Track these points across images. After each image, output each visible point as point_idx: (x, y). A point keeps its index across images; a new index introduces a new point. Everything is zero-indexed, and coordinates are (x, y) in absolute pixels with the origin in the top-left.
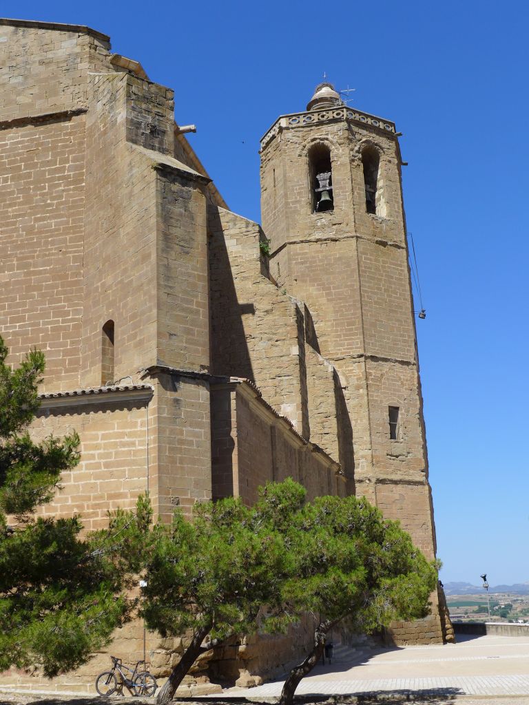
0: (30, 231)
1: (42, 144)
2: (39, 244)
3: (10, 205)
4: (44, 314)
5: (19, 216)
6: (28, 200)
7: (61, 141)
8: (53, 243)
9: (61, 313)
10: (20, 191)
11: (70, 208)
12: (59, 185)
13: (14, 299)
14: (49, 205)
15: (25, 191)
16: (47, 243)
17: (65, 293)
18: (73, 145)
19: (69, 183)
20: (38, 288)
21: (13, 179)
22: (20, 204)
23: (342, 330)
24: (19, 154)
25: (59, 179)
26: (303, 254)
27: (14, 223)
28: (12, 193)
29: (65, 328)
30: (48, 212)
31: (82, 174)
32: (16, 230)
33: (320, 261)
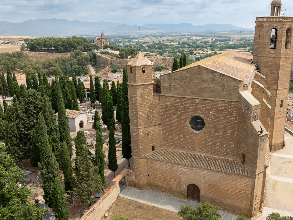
0: (225, 126)
1: (227, 107)
2: (227, 129)
3: (220, 119)
4: (228, 144)
5: (222, 122)
6: (224, 119)
7: (232, 107)
8: (230, 130)
9: (231, 144)
10: (222, 117)
11: (234, 123)
12: (232, 118)
13: (221, 139)
14: (229, 121)
15: (224, 117)
16: (228, 129)
17: (232, 140)
18: (235, 109)
19: (234, 118)
20: (227, 138)
21: (221, 113)
22: (222, 119)
23: (273, 82)
24: (222, 108)
25: (232, 116)
26: (265, 60)
27: (221, 123)
28: (220, 116)
29: (232, 147)
30: (229, 123)
31: (237, 116)
32: (222, 125)
33: (270, 63)
